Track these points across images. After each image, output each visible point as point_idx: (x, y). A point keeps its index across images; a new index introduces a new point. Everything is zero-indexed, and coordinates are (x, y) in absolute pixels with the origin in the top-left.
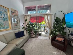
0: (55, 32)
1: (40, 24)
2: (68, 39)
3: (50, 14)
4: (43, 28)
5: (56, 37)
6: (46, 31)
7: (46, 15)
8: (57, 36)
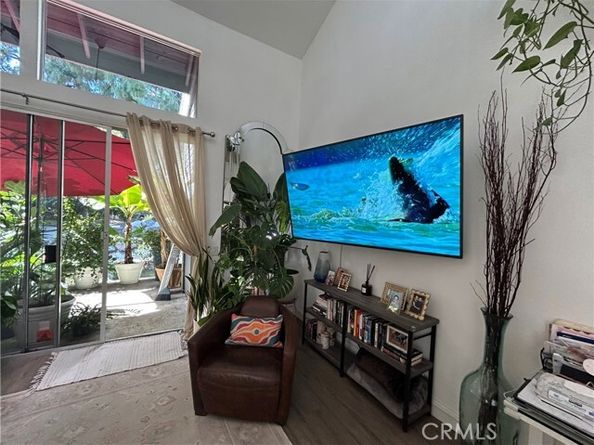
0: (228, 276)
1: (97, 204)
2: (305, 311)
3: (191, 132)
4: (143, 253)
5: (235, 318)
6: (165, 276)
7: (155, 125)
8: (238, 313)
